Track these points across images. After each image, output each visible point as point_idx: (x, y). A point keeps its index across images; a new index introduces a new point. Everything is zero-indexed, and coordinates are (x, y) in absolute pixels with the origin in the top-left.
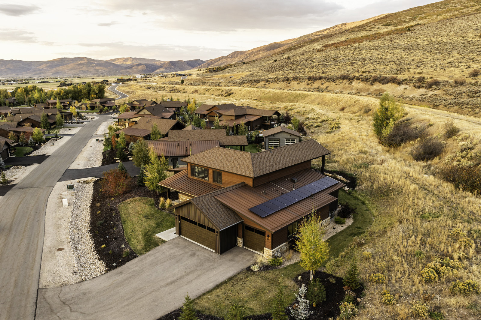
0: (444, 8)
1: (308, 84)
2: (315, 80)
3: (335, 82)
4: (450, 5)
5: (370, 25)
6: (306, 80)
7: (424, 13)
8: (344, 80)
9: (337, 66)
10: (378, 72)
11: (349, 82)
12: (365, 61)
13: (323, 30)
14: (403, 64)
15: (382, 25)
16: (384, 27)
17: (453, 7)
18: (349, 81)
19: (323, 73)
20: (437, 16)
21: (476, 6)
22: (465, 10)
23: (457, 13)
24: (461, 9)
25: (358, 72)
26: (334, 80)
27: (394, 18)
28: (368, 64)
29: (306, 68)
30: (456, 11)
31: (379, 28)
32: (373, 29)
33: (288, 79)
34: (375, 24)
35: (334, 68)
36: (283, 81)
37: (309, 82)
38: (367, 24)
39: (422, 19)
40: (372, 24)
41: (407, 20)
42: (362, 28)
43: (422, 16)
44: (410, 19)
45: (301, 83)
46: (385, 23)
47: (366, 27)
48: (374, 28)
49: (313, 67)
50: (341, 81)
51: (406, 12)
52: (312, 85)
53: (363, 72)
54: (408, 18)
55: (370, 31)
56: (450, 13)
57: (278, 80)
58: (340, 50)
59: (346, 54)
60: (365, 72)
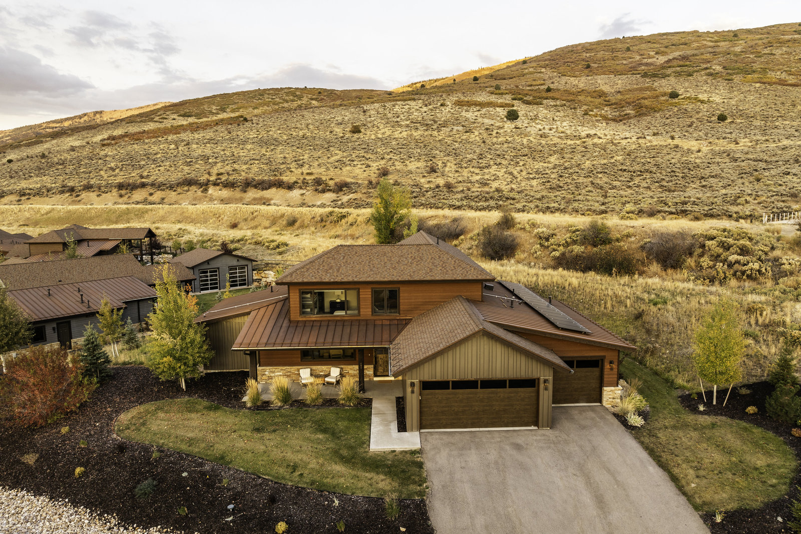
0: (259, 99)
1: (121, 196)
2: (132, 188)
3: (175, 191)
4: (266, 96)
5: (159, 113)
6: (115, 190)
7: (235, 103)
8: (191, 186)
9: (160, 166)
10: (243, 174)
11: (202, 189)
12: (208, 159)
13: (61, 119)
14: (274, 163)
15: (178, 116)
16: (181, 118)
17: (270, 100)
18: (201, 187)
19: (142, 177)
20: (254, 109)
21: (297, 101)
22: (286, 105)
23: (277, 107)
24: (281, 103)
25: (209, 174)
26: (171, 188)
27: (194, 107)
28: (216, 163)
29: (100, 170)
30: (274, 104)
31: (174, 119)
32: (165, 121)
33: (72, 190)
34: (167, 113)
35: (159, 170)
36: (62, 192)
37: (123, 192)
38: (154, 112)
39: (235, 111)
40: (162, 112)
41: (214, 111)
42: (146, 117)
43: (234, 107)
44: (217, 109)
45: (104, 195)
46: (182, 113)
47: (153, 116)
48: (166, 118)
49: (113, 169)
50: (186, 188)
51: (211, 99)
52: (129, 197)
53: (218, 174)
54: (214, 107)
55: (161, 122)
56: (268, 106)
57: (48, 191)
58: (147, 144)
59: (164, 150)
60: (222, 174)
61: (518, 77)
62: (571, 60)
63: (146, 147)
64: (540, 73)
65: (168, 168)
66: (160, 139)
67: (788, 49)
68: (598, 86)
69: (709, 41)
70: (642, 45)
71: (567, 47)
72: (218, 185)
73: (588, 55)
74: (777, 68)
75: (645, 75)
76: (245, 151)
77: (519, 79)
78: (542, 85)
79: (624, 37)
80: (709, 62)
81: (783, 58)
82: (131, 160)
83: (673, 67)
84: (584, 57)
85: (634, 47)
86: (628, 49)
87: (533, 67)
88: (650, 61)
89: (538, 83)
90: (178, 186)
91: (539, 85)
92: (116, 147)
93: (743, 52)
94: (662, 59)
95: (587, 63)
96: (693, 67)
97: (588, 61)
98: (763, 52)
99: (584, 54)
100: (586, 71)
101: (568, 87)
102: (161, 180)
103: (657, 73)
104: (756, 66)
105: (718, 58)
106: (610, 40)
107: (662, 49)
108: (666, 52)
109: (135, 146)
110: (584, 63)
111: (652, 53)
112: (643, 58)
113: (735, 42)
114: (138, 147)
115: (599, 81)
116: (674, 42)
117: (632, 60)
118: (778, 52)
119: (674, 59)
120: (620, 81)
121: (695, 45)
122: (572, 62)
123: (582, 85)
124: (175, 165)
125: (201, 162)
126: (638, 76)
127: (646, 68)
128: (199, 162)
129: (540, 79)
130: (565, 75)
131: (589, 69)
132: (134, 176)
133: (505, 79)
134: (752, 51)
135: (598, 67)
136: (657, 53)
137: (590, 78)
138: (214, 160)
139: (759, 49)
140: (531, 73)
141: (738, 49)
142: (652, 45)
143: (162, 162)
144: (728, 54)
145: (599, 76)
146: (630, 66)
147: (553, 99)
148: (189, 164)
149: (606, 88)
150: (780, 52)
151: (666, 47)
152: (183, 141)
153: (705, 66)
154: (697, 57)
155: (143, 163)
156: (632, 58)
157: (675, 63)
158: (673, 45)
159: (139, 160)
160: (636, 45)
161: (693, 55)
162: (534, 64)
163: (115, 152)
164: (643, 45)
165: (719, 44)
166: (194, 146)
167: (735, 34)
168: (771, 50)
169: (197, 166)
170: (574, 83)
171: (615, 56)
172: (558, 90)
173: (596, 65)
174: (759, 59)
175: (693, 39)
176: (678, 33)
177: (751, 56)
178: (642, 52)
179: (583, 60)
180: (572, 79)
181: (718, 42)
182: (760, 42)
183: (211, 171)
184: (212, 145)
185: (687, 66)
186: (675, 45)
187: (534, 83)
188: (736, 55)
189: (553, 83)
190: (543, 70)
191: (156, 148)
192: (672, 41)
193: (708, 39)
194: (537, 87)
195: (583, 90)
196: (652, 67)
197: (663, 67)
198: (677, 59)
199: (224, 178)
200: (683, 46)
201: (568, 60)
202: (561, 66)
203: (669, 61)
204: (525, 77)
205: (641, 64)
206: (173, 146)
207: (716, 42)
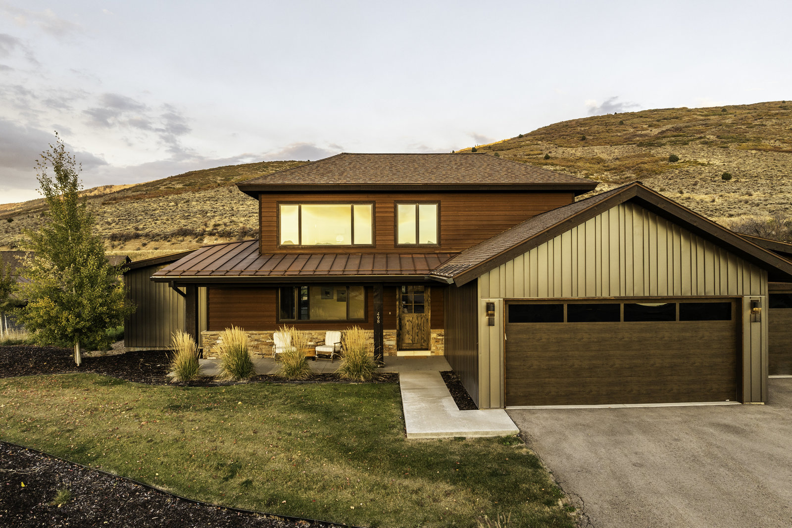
0: (264, 171)
2: (125, 239)
3: (169, 241)
9: (157, 220)
11: (197, 239)
12: (207, 213)
18: (197, 237)
19: (137, 229)
25: (206, 225)
26: (166, 238)
27: (200, 177)
34: (173, 183)
40: (168, 182)
44: (221, 180)
46: (188, 183)
47: (158, 186)
49: (109, 223)
50: (180, 238)
53: (215, 226)
58: (147, 202)
59: (163, 207)
60: (219, 225)
61: (516, 148)
62: (567, 133)
63: (146, 205)
64: (536, 144)
65: (165, 221)
66: (161, 198)
67: (778, 121)
68: (595, 154)
69: (699, 115)
70: (634, 120)
71: (562, 123)
72: (214, 235)
73: (582, 129)
74: (769, 137)
75: (641, 145)
76: (245, 206)
77: (517, 150)
78: (540, 154)
79: (616, 113)
80: (702, 132)
81: (774, 128)
82: (129, 216)
83: (668, 137)
84: (579, 131)
85: (627, 122)
86: (621, 123)
87: (529, 140)
88: (643, 132)
89: (536, 152)
90: (172, 236)
91: (537, 154)
92: (116, 205)
93: (734, 123)
94: (655, 131)
95: (582, 136)
96: (687, 137)
97: (583, 134)
98: (754, 124)
99: (579, 128)
100: (582, 143)
101: (566, 155)
102: (157, 231)
103: (652, 143)
104: (748, 135)
105: (711, 129)
106: (602, 116)
107: (654, 123)
108: (658, 125)
109: (135, 204)
110: (579, 136)
111: (645, 126)
112: (637, 131)
113: (725, 116)
114: (138, 205)
115: (596, 151)
116: (666, 117)
117: (626, 132)
118: (769, 123)
119: (667, 130)
120: (616, 151)
121: (687, 118)
122: (567, 135)
123: (579, 154)
124: (172, 219)
125: (199, 216)
126: (634, 145)
127: (641, 138)
128: (197, 216)
129: (537, 149)
130: (561, 146)
131: (585, 141)
132: (130, 228)
133: (503, 150)
134: (743, 122)
135: (593, 139)
136: (650, 126)
137: (586, 148)
138: (213, 214)
139: (749, 121)
140: (528, 145)
141: (729, 121)
142: (644, 120)
143: (160, 216)
144: (720, 125)
145: (595, 147)
146: (625, 137)
147: (552, 165)
148: (187, 218)
149: (604, 156)
150: (771, 123)
151: (658, 121)
152: (183, 199)
153: (699, 136)
154: (691, 129)
155: (140, 217)
156: (626, 130)
157: (669, 134)
158: (665, 119)
159: (137, 215)
160: (629, 120)
161: (686, 127)
162: (531, 138)
163: (113, 209)
164: (636, 120)
165: (709, 117)
166: (194, 203)
167: (724, 109)
168: (762, 122)
169: (195, 219)
170: (572, 152)
171: (609, 129)
172: (556, 158)
173: (591, 137)
174: (752, 129)
175: (684, 113)
176: (668, 109)
177: (743, 127)
178: (635, 126)
179: (578, 133)
180: (568, 149)
181: (708, 116)
182: (749, 115)
183: (208, 223)
184: (212, 202)
185: (681, 136)
186: (667, 119)
187: (532, 153)
188: (727, 126)
189: (550, 152)
190: (540, 142)
191: (155, 206)
192: (663, 115)
193: (698, 113)
194: (534, 156)
195: (581, 158)
196: (647, 138)
197: (657, 137)
198: (670, 131)
199: (220, 229)
200: (675, 120)
201: (564, 133)
202: (556, 139)
203: (663, 132)
204: (522, 148)
205: (635, 135)
206: (173, 204)
207: (706, 115)
